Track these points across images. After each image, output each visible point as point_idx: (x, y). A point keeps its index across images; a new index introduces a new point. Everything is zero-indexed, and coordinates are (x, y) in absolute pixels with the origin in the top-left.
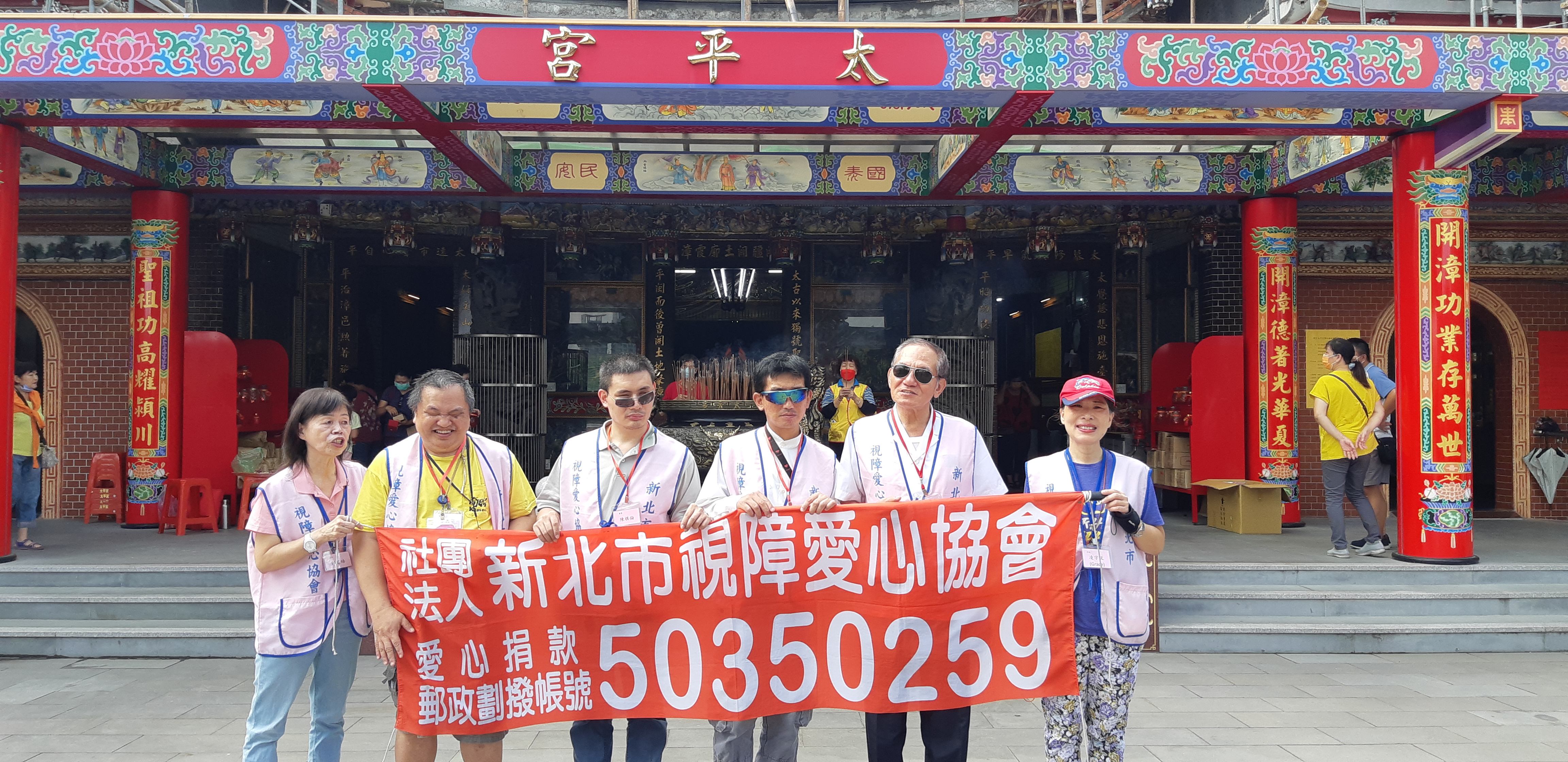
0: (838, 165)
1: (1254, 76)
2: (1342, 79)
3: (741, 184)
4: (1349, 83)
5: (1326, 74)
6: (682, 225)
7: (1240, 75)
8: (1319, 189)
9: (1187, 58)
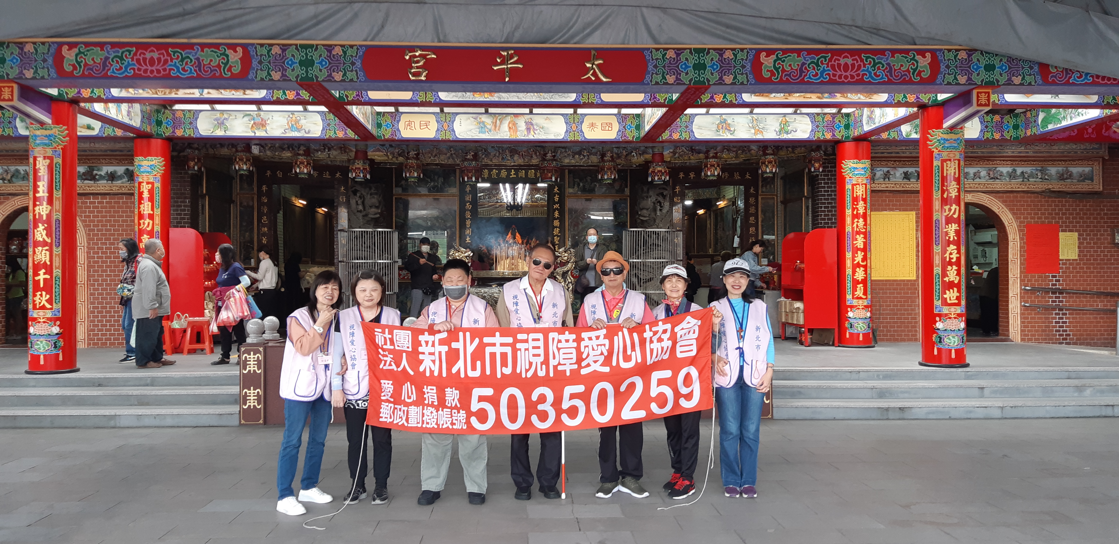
0: (583, 122)
1: (830, 76)
2: (882, 78)
3: (522, 134)
4: (886, 80)
5: (873, 75)
6: (483, 159)
7: (822, 76)
8: (884, 136)
9: (790, 65)
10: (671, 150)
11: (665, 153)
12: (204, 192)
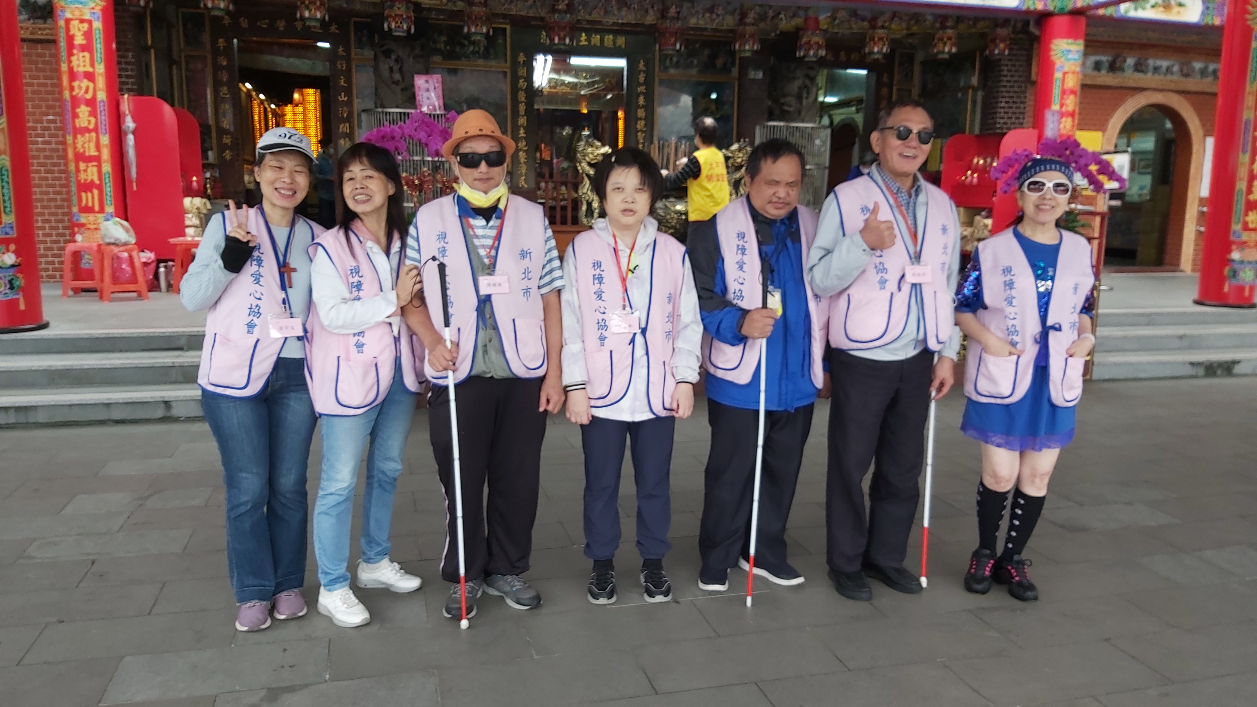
8: (1101, 12)
10: (829, 14)
11: (822, 17)
12: (150, 42)
